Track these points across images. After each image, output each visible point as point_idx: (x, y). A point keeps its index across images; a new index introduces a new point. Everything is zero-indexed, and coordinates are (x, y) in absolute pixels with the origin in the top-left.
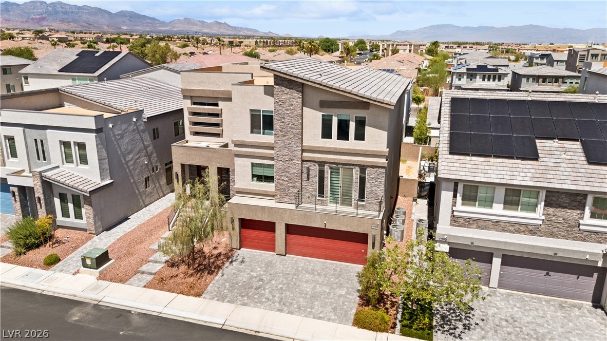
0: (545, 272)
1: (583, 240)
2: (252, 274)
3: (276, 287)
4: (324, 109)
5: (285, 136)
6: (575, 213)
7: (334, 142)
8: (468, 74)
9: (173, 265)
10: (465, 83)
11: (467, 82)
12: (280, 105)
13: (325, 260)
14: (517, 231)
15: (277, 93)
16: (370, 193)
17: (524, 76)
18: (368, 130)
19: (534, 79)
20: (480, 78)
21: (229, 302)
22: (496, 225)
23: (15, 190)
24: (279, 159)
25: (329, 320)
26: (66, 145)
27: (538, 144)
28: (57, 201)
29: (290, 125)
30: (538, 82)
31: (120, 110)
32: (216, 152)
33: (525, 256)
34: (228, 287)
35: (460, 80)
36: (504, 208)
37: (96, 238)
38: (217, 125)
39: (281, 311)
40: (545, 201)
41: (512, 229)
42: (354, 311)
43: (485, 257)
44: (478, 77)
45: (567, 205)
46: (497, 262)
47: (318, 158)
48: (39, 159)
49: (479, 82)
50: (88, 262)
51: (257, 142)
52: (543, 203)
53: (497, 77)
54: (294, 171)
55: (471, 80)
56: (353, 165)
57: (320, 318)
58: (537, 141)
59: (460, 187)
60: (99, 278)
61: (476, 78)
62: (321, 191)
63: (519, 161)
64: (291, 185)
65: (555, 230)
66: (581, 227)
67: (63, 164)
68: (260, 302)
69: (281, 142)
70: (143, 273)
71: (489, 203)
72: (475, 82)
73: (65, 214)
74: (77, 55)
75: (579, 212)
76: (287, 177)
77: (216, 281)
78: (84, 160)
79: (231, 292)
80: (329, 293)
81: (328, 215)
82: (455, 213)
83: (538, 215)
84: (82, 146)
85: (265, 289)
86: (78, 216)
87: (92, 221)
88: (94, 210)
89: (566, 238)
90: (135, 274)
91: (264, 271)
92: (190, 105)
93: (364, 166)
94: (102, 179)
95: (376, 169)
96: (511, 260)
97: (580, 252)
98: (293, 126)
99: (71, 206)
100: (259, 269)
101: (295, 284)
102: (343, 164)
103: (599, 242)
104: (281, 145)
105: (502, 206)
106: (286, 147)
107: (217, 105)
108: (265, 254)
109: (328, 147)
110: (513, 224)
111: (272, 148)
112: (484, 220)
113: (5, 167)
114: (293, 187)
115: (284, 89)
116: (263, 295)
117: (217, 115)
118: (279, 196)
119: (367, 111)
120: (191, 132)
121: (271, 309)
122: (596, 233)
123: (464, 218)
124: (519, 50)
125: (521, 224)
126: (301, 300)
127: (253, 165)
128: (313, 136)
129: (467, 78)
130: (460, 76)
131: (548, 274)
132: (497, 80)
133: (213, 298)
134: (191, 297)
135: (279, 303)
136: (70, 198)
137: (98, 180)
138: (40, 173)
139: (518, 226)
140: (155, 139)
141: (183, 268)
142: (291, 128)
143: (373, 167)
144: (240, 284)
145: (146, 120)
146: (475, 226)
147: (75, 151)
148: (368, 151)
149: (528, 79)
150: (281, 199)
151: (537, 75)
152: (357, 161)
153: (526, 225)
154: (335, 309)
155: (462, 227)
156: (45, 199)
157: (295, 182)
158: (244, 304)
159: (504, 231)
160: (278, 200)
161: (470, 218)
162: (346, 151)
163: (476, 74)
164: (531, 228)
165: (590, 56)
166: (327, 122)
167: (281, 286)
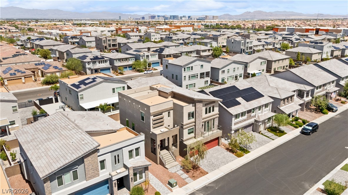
4: (206, 106)
5: (198, 117)
8: (92, 61)
9: (188, 172)
10: (92, 66)
14: (243, 122)
15: (197, 105)
16: (215, 125)
17: (115, 59)
18: (215, 108)
19: (118, 60)
21: (215, 170)
22: (240, 122)
23: (116, 181)
24: (197, 125)
30: (120, 61)
34: (208, 167)
35: (89, 65)
36: (241, 117)
37: (150, 182)
39: (225, 164)
42: (234, 155)
43: (238, 130)
44: (97, 62)
45: (249, 113)
47: (205, 120)
48: (116, 164)
49: (98, 65)
50: (175, 185)
51: (190, 122)
52: (247, 114)
53: (105, 61)
54: (200, 127)
55: (94, 64)
56: (212, 119)
57: (233, 160)
58: (236, 99)
60: (180, 187)
61: (96, 63)
62: (205, 130)
65: (248, 119)
66: (251, 116)
68: (219, 165)
70: (185, 179)
72: (96, 65)
75: (251, 113)
76: (198, 130)
77: (204, 168)
79: (211, 168)
80: (225, 155)
83: (246, 117)
84: (137, 149)
85: (214, 163)
86: (141, 178)
92: (153, 118)
93: (214, 118)
95: (216, 118)
97: (251, 122)
98: (200, 114)
99: (138, 175)
103: (253, 118)
106: (198, 121)
107: (161, 115)
109: (207, 116)
112: (238, 122)
113: (99, 177)
114: (200, 132)
117: (162, 118)
118: (196, 136)
119: (215, 103)
120: (153, 128)
125: (243, 120)
126: (224, 160)
127: (188, 130)
128: (203, 115)
129: (92, 63)
130: (89, 63)
132: (105, 63)
134: (207, 175)
135: (222, 163)
136: (138, 172)
141: (191, 171)
144: (209, 165)
147: (134, 152)
148: (215, 114)
149: (116, 61)
151: (120, 58)
154: (231, 157)
155: (235, 125)
160: (197, 138)
162: (211, 116)
163: (96, 61)
164: (245, 120)
165: (107, 40)
166: (206, 109)
167: (215, 160)
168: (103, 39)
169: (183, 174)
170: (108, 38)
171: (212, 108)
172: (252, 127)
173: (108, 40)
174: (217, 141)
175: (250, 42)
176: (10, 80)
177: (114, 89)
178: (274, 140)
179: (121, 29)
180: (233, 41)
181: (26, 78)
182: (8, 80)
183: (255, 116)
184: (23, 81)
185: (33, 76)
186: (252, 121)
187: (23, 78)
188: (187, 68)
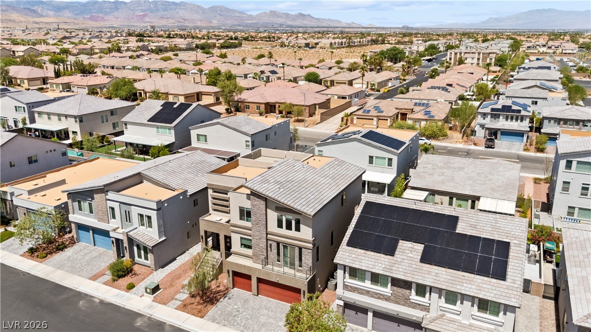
0: (397, 324)
1: (413, 308)
2: (235, 306)
3: (245, 316)
4: (278, 212)
5: (257, 224)
6: (408, 291)
7: (284, 231)
8: (492, 114)
9: (192, 296)
10: (489, 122)
11: (491, 121)
12: (254, 207)
13: (279, 301)
14: (379, 298)
15: (252, 200)
16: (305, 263)
17: (546, 118)
18: (302, 226)
19: (555, 121)
20: (503, 118)
21: (217, 323)
22: (368, 293)
23: (114, 240)
24: (254, 237)
26: (141, 216)
27: (399, 244)
28: (135, 248)
30: (559, 124)
31: (174, 189)
32: (223, 226)
34: (219, 313)
35: (484, 119)
36: (371, 284)
37: (155, 273)
38: (227, 207)
40: (391, 283)
41: (376, 296)
43: (364, 311)
44: (501, 117)
45: (402, 286)
46: (370, 314)
47: (276, 239)
48: (127, 222)
49: (502, 122)
50: (148, 290)
51: (244, 226)
53: (520, 118)
54: (263, 245)
55: (495, 119)
56: (295, 246)
58: (401, 241)
59: (347, 269)
60: (153, 301)
61: (499, 118)
62: (278, 258)
64: (260, 253)
65: (398, 300)
66: (412, 300)
67: (139, 226)
68: (233, 325)
69: (255, 227)
70: (176, 299)
71: (363, 279)
72: (499, 121)
73: (140, 256)
74: (161, 106)
75: (409, 291)
76: (259, 248)
77: (213, 310)
78: (150, 226)
79: (220, 317)
80: (273, 324)
81: (279, 275)
82: (346, 283)
83: (388, 290)
84: (149, 218)
85: (238, 317)
86: (146, 258)
87: (153, 262)
88: (154, 257)
89: (404, 306)
90: (172, 300)
91: (242, 305)
92: (213, 193)
93: (300, 247)
94: (160, 238)
95: (307, 250)
96: (377, 314)
97: (410, 315)
99: (142, 252)
100: (239, 304)
101: (256, 316)
102: (289, 245)
103: (421, 310)
104: (255, 229)
105: (370, 282)
106: (257, 231)
107: (227, 194)
108: (246, 293)
109: (282, 234)
110: (377, 294)
111: (251, 230)
112: (361, 289)
113: (109, 225)
114: (262, 255)
115: (256, 198)
116: (236, 321)
117: (227, 200)
118: (254, 258)
119: (300, 217)
120: (212, 209)
121: (238, 330)
122: (419, 305)
123: (351, 287)
125: (380, 294)
126: (256, 326)
127: (241, 238)
128: (273, 226)
129: (491, 117)
130: (484, 115)
131: (399, 325)
132: (519, 121)
133: (209, 320)
134: (198, 318)
135: (243, 327)
136: (142, 248)
137: (158, 238)
138: (127, 233)
139: (379, 295)
140: (195, 206)
141: (198, 298)
142: (260, 220)
143: (305, 248)
144: (226, 312)
145: (188, 196)
146: (357, 292)
147: (145, 219)
148: (302, 238)
149: (550, 121)
150: (256, 261)
151: (558, 118)
152: (297, 244)
153: (383, 295)
155: (350, 291)
156: (129, 248)
157: (263, 252)
158: (225, 325)
159: (372, 297)
160: (254, 261)
162: (290, 237)
163: (499, 115)
164: (386, 297)
166: (280, 219)
167: (248, 316)
169: (186, 293)
171: (294, 222)
174: (299, 297)
176: (360, 118)
177: (371, 158)
181: (380, 119)
183: (426, 309)
187: (375, 119)
188: (579, 162)
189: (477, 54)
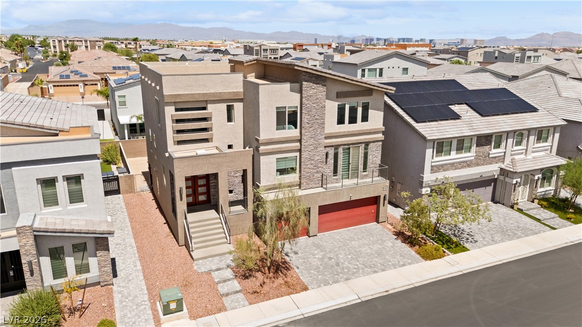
0: (472, 190)
1: (491, 164)
2: (317, 257)
3: (348, 258)
4: (340, 99)
5: (311, 127)
6: (488, 148)
9: (246, 277)
12: (308, 100)
14: (462, 167)
15: (306, 89)
16: (371, 164)
18: (371, 113)
21: (334, 282)
22: (453, 166)
24: (306, 150)
25: (410, 264)
27: (453, 109)
28: (46, 261)
29: (316, 117)
31: (57, 130)
32: (226, 156)
33: (465, 182)
34: (316, 273)
36: (457, 154)
38: (204, 130)
39: (375, 272)
41: (460, 166)
42: (413, 253)
45: (484, 144)
47: (335, 142)
50: (173, 306)
51: (284, 138)
52: (475, 145)
54: (318, 158)
56: (360, 143)
57: (404, 265)
58: (450, 106)
59: (436, 144)
62: (335, 171)
63: (453, 121)
64: (315, 171)
65: (479, 161)
66: (490, 156)
67: (41, 210)
68: (355, 273)
69: (308, 133)
70: (228, 295)
71: (449, 152)
73: (59, 272)
75: (489, 146)
76: (311, 164)
77: (301, 274)
79: (324, 275)
80: (384, 248)
81: (351, 189)
82: (433, 164)
83: (472, 154)
84: (74, 179)
85: (343, 263)
87: (108, 269)
89: (484, 165)
90: (222, 299)
91: (322, 251)
92: (174, 113)
93: (368, 142)
95: (376, 143)
97: (489, 172)
98: (318, 117)
99: (70, 261)
100: (316, 252)
101: (356, 251)
102: (353, 144)
103: (497, 163)
104: (308, 137)
105: (455, 152)
106: (312, 138)
108: (300, 240)
109: (343, 132)
110: (460, 163)
112: (446, 164)
114: (317, 172)
115: (311, 84)
117: (205, 119)
118: (305, 183)
119: (370, 97)
120: (174, 142)
121: (369, 274)
122: (496, 158)
123: (436, 166)
124: (178, 46)
125: (464, 162)
126: (376, 259)
127: (278, 160)
128: (330, 124)
133: (319, 286)
134: (302, 293)
136: (68, 249)
137: (103, 217)
138: (30, 227)
139: (463, 164)
141: (259, 274)
142: (316, 119)
143: (374, 142)
144: (321, 267)
146: (442, 170)
147: (62, 188)
148: (372, 129)
150: (307, 186)
152: (363, 139)
154: (401, 256)
155: (435, 172)
157: (318, 168)
158: (347, 279)
159: (456, 169)
160: (304, 188)
161: (439, 165)
162: (356, 133)
164: (468, 163)
165: (262, 50)
166: (341, 110)
167: (350, 257)
168: (255, 48)
169: (229, 280)
170: (263, 47)
171: (360, 110)
172: (490, 189)
173: (264, 50)
174: (372, 209)
175: (534, 57)
176: (58, 86)
178: (554, 229)
179: (302, 46)
180: (496, 55)
181: (86, 85)
182: (54, 86)
183: (502, 159)
184: (82, 90)
185: (99, 84)
186: (491, 169)
187: (81, 84)
188: (369, 70)
189: (83, 42)
